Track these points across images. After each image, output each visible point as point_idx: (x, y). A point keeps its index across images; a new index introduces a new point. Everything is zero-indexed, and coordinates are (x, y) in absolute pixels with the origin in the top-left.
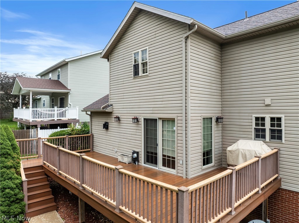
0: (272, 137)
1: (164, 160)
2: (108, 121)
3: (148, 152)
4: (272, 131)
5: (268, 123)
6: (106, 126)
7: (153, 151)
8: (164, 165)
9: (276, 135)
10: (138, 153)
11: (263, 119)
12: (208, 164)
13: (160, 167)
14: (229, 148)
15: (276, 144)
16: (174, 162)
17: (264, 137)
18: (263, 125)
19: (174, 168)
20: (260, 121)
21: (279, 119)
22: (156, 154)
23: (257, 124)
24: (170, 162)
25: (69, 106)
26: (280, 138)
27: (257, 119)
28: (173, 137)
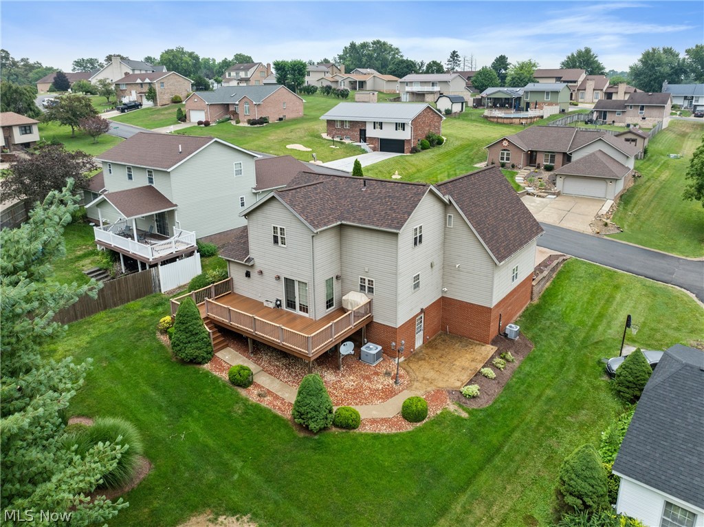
0: (369, 291)
1: (300, 307)
2: (249, 270)
3: (288, 300)
4: (369, 288)
5: (367, 282)
6: (248, 275)
7: (292, 300)
8: (301, 310)
9: (371, 290)
10: (280, 301)
11: (364, 279)
12: (330, 307)
13: (298, 312)
14: (344, 298)
15: (370, 296)
16: (307, 309)
17: (365, 290)
18: (364, 283)
19: (307, 312)
20: (363, 280)
21: (372, 281)
22: (295, 302)
23: (361, 282)
24: (304, 309)
25: (176, 224)
26: (373, 292)
27: (361, 279)
28: (306, 293)
